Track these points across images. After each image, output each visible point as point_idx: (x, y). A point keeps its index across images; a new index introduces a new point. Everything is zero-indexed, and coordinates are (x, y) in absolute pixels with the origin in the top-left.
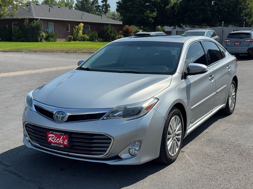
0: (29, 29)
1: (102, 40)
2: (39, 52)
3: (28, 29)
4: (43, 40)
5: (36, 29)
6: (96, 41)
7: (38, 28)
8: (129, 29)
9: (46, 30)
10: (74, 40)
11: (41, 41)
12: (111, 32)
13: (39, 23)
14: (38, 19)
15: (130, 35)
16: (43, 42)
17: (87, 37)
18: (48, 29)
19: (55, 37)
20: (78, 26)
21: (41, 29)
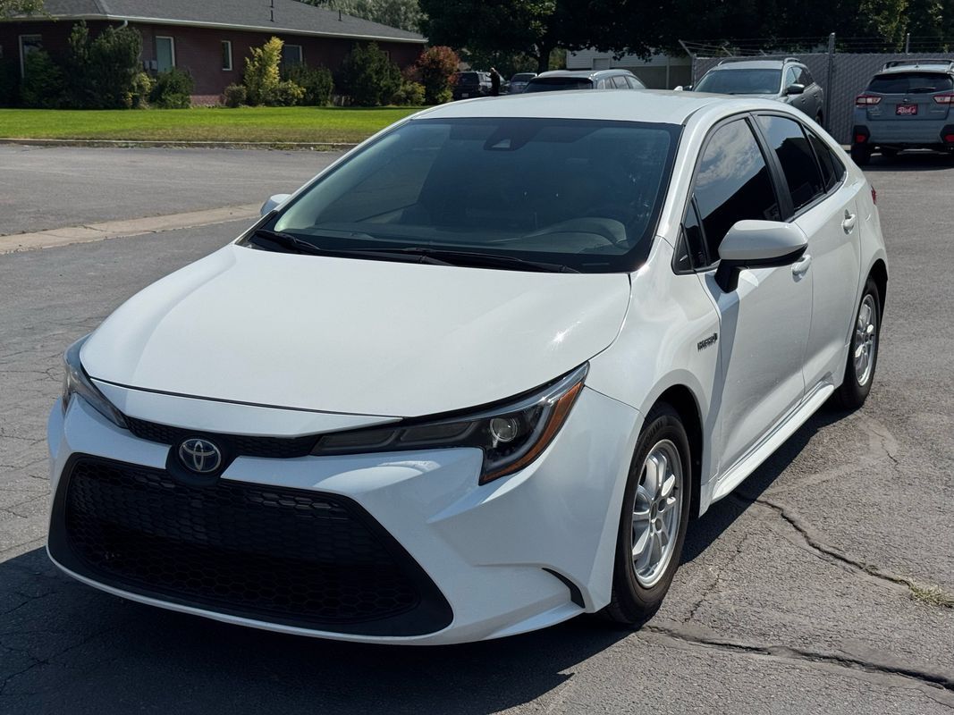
0: (89, 59)
1: (346, 101)
2: (176, 145)
3: (85, 62)
4: (143, 102)
5: (116, 62)
6: (329, 105)
7: (122, 57)
8: (440, 61)
9: (147, 66)
10: (251, 102)
11: (135, 106)
12: (378, 72)
13: (128, 36)
14: (122, 22)
15: (446, 82)
16: (144, 109)
17: (298, 91)
18: (155, 59)
19: (184, 91)
20: (263, 50)
21: (135, 61)
